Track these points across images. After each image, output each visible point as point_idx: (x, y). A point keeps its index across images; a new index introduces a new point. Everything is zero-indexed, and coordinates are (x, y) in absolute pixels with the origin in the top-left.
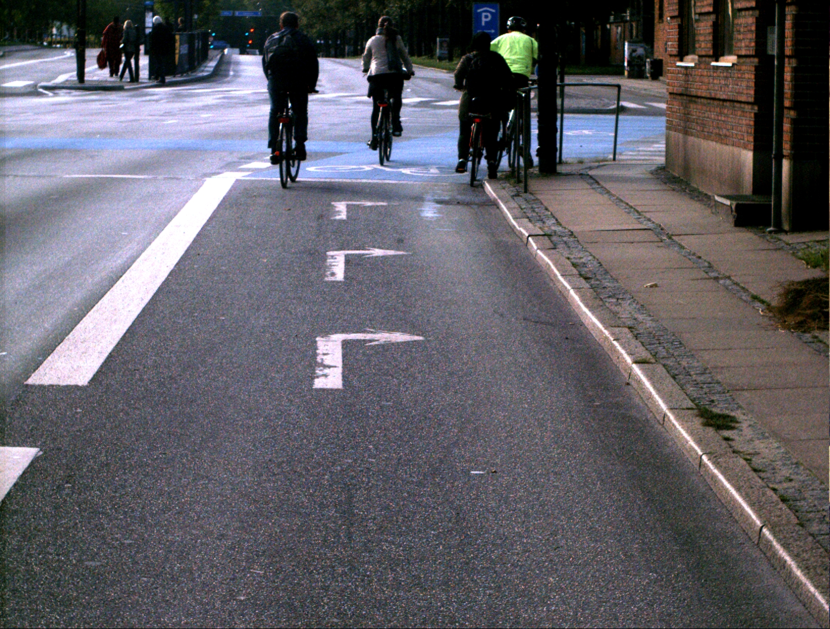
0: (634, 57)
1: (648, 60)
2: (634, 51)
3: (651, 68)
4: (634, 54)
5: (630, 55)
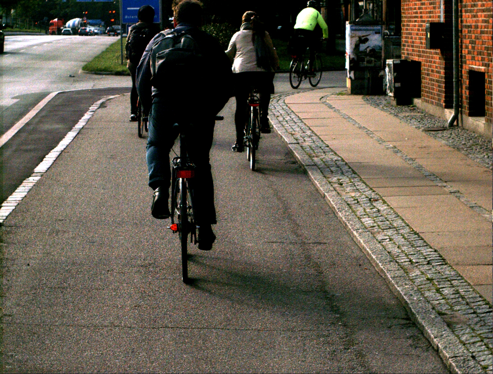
0: (364, 52)
1: (390, 62)
2: (363, 40)
3: (396, 80)
4: (363, 47)
5: (356, 48)
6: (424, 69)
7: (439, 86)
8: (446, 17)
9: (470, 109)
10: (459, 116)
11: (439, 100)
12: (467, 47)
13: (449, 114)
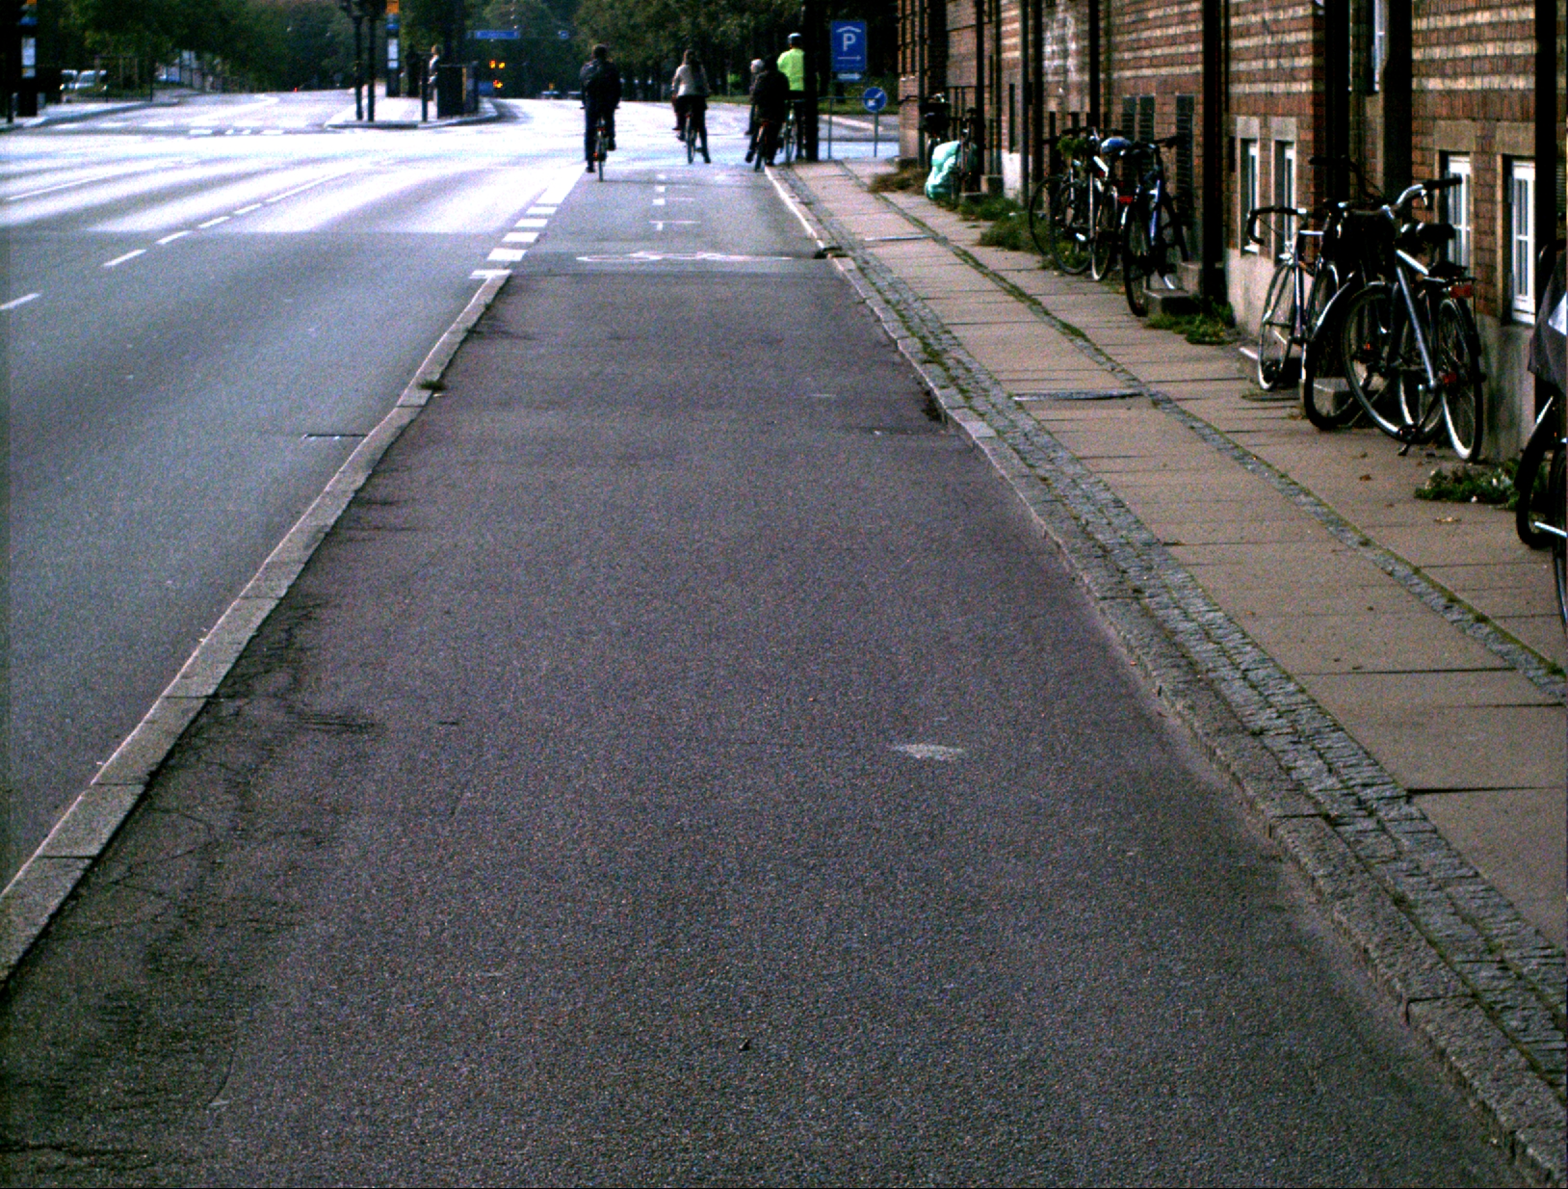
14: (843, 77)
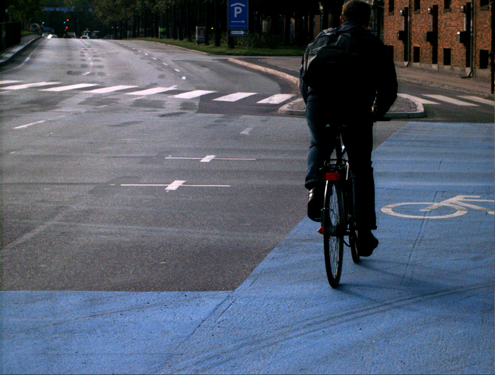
6: (394, 48)
7: (402, 54)
8: (405, 29)
9: (414, 60)
10: (410, 63)
11: (402, 59)
12: (413, 39)
13: (406, 63)
14: (234, 33)
